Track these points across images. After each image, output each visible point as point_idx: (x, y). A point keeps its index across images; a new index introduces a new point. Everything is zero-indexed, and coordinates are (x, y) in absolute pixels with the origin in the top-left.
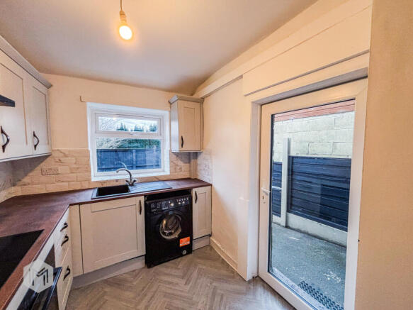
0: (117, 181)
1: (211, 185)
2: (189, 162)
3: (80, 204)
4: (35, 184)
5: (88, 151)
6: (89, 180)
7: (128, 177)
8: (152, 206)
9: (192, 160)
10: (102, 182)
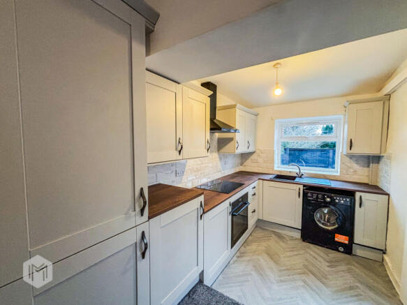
0: (290, 172)
1: (388, 195)
2: (368, 166)
3: (263, 180)
4: (249, 166)
5: (274, 151)
6: (273, 168)
7: (298, 171)
8: (309, 195)
9: (371, 165)
10: (280, 171)
